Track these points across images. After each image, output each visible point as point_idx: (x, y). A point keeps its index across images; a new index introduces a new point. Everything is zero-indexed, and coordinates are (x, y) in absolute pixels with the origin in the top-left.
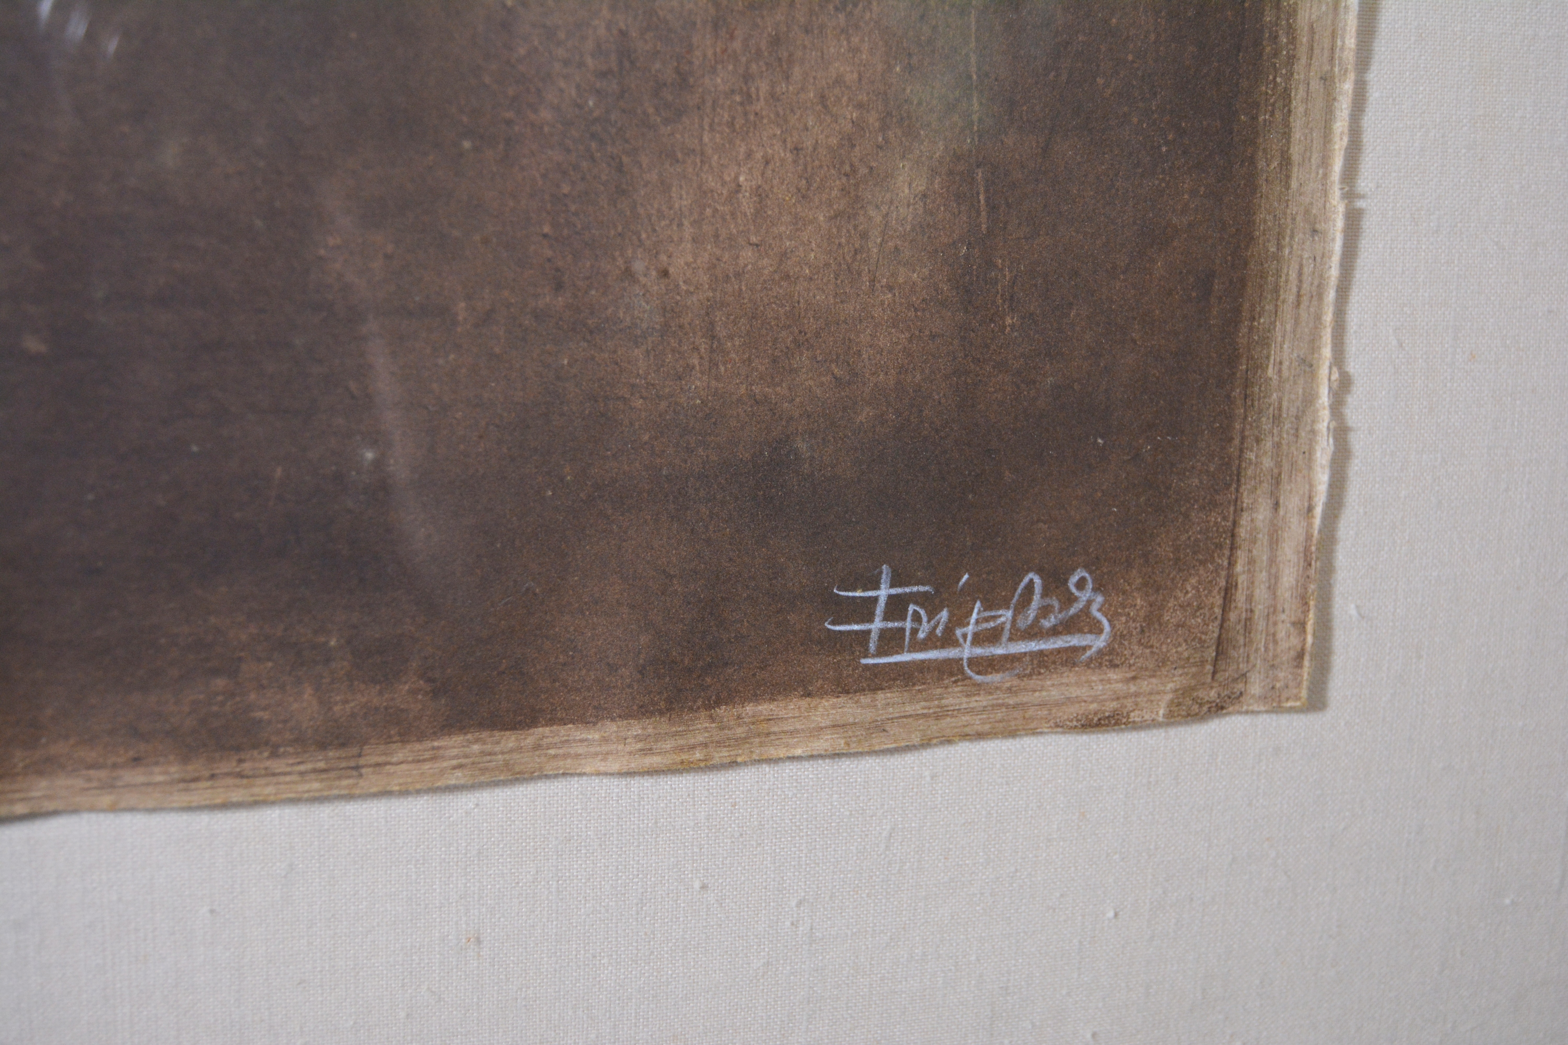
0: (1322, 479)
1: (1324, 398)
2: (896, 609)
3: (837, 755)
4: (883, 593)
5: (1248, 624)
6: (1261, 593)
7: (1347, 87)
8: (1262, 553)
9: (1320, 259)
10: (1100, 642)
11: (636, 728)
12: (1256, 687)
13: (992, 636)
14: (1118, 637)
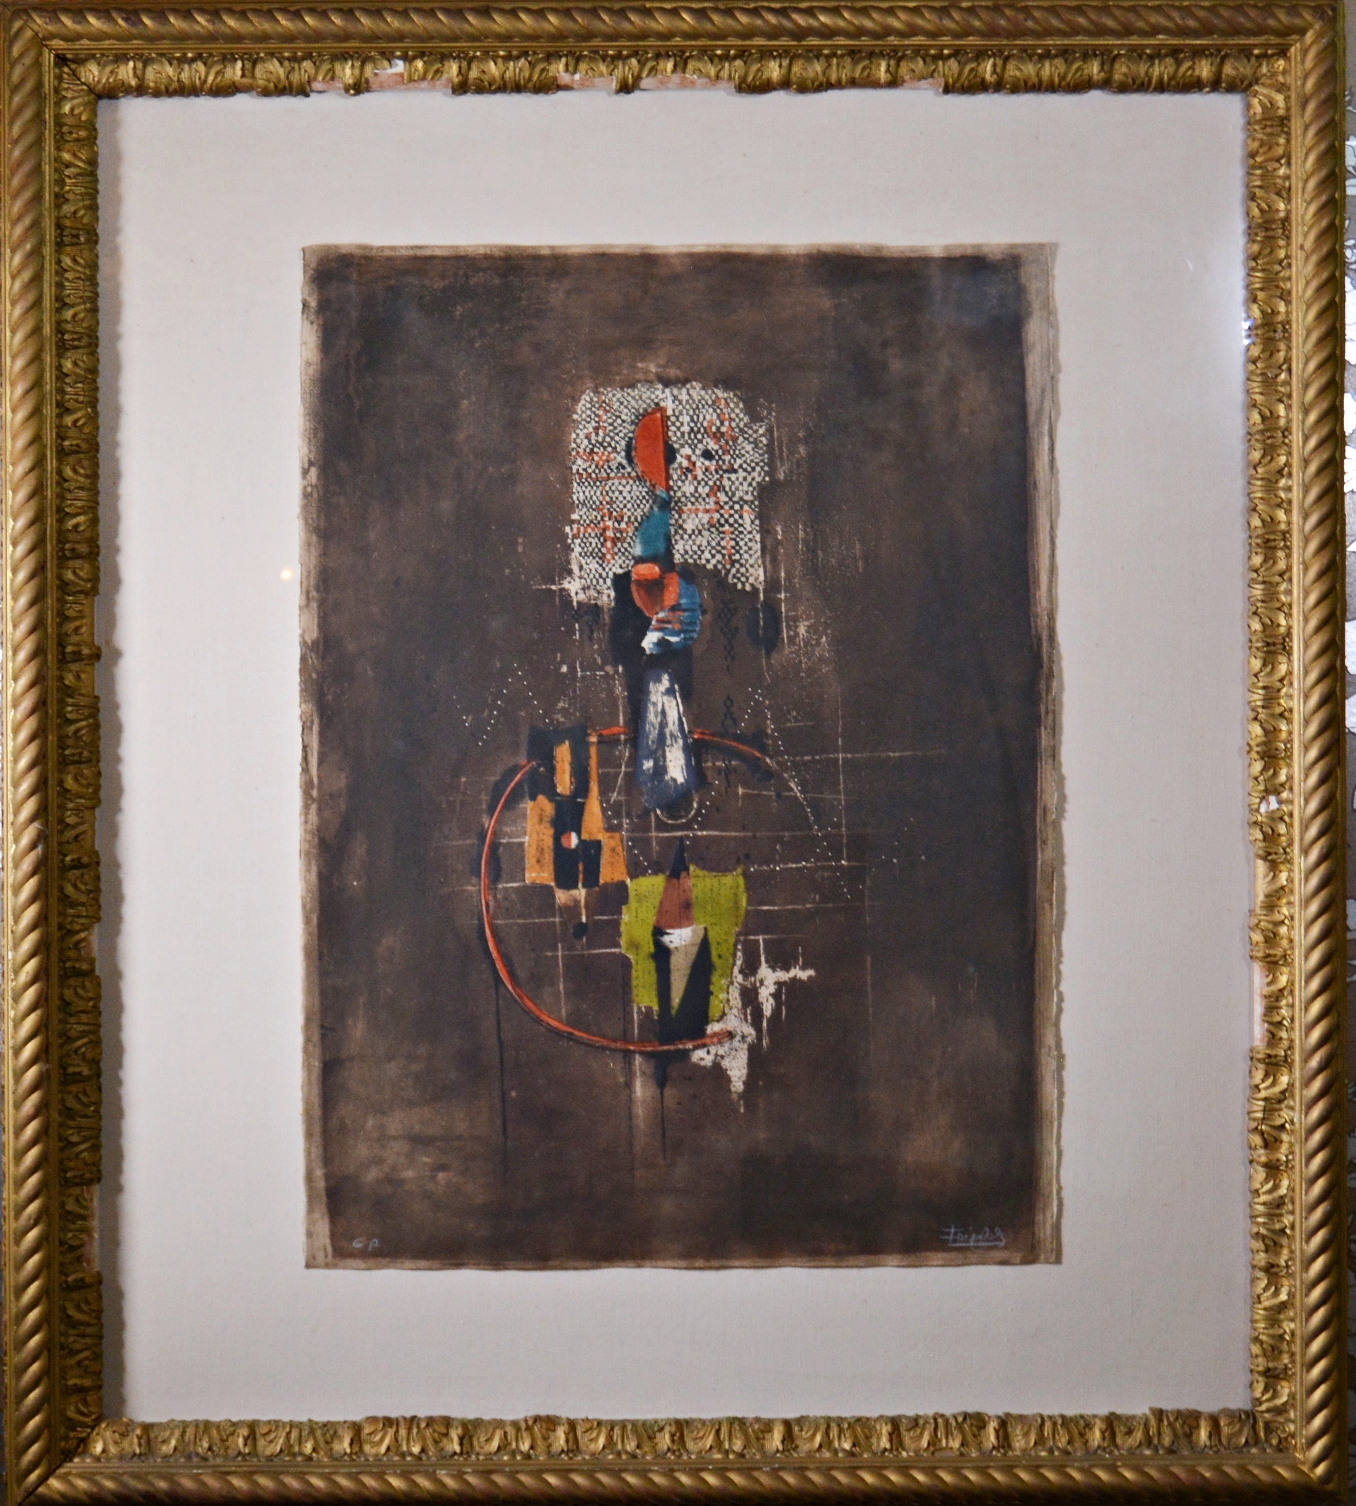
0: (1055, 1209)
1: (1055, 1191)
2: (956, 1234)
3: (943, 1266)
4: (953, 1230)
5: (1039, 1242)
6: (1042, 1235)
7: (1056, 1124)
8: (1041, 1226)
9: (1052, 1161)
10: (1002, 1244)
11: (899, 1257)
12: (1042, 1257)
13: (977, 1241)
14: (1007, 1243)
